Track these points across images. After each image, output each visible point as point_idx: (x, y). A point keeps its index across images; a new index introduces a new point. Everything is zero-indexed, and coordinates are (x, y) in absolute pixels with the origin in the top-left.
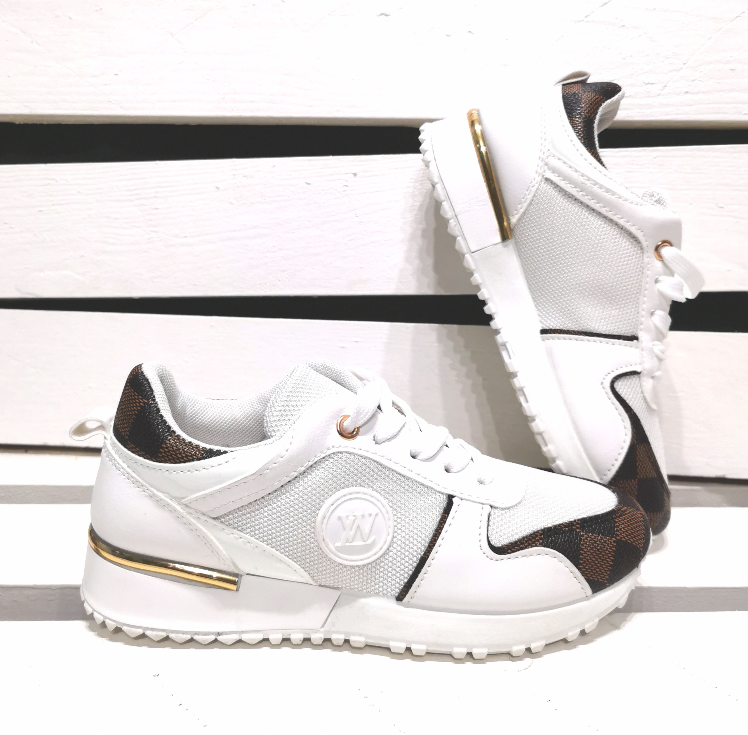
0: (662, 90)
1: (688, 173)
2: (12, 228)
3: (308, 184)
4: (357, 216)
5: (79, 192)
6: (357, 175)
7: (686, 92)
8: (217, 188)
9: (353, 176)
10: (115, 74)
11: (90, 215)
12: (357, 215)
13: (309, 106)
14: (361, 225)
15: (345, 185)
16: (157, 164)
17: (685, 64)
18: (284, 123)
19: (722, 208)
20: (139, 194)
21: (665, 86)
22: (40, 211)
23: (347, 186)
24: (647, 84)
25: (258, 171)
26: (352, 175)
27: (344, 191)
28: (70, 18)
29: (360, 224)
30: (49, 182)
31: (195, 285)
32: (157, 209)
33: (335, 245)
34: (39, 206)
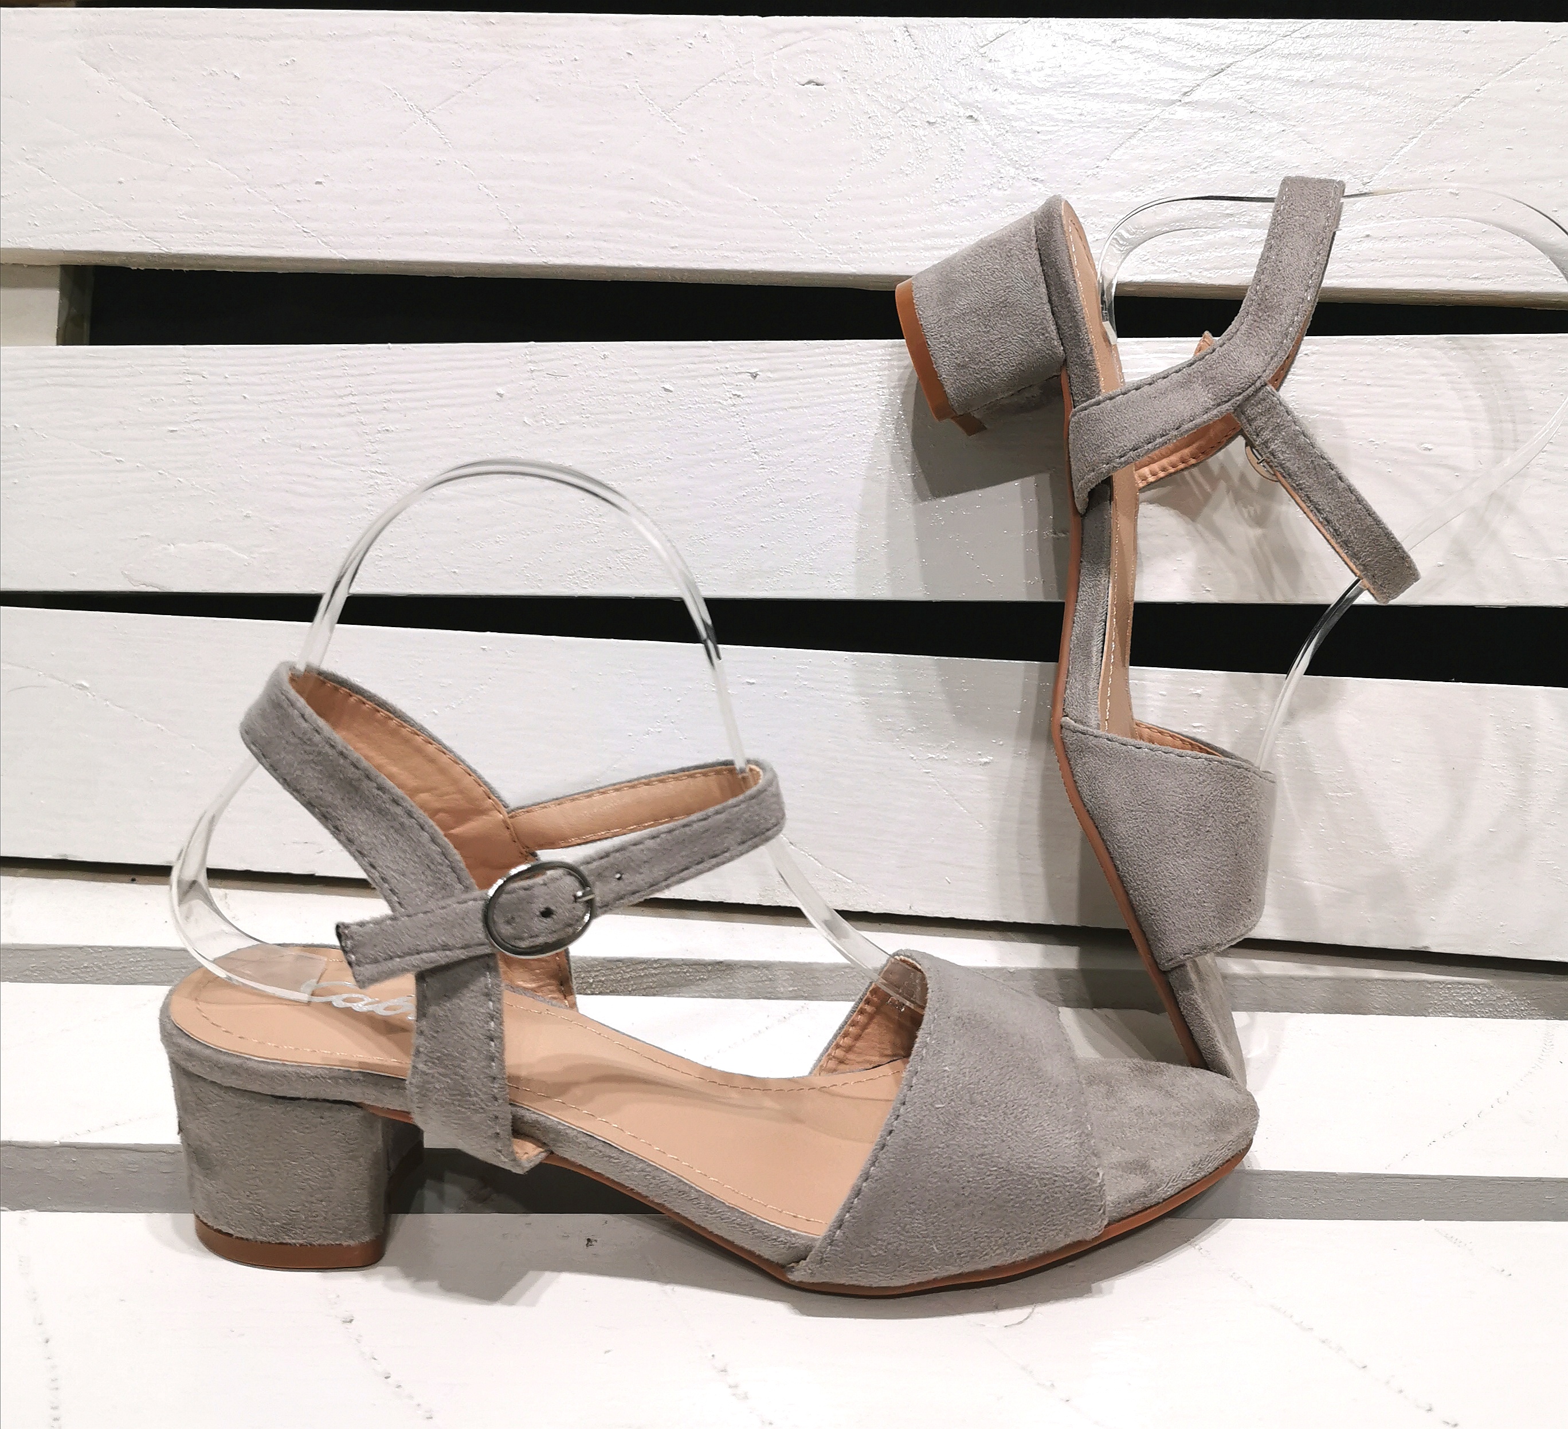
1: (1368, 385)
2: (118, 461)
3: (666, 390)
4: (755, 453)
5: (245, 397)
6: (758, 377)
7: (1368, 236)
8: (498, 394)
9: (750, 378)
10: (318, 183)
11: (263, 440)
12: (756, 450)
13: (673, 248)
14: (764, 468)
15: (735, 395)
16: (389, 348)
17: (1364, 184)
18: (625, 277)
19: (1430, 450)
20: (352, 403)
22: (172, 431)
23: (739, 396)
25: (575, 365)
26: (748, 377)
27: (734, 405)
28: (236, 77)
29: (762, 466)
30: (190, 378)
31: (455, 572)
32: (387, 430)
33: (715, 505)
34: (170, 423)
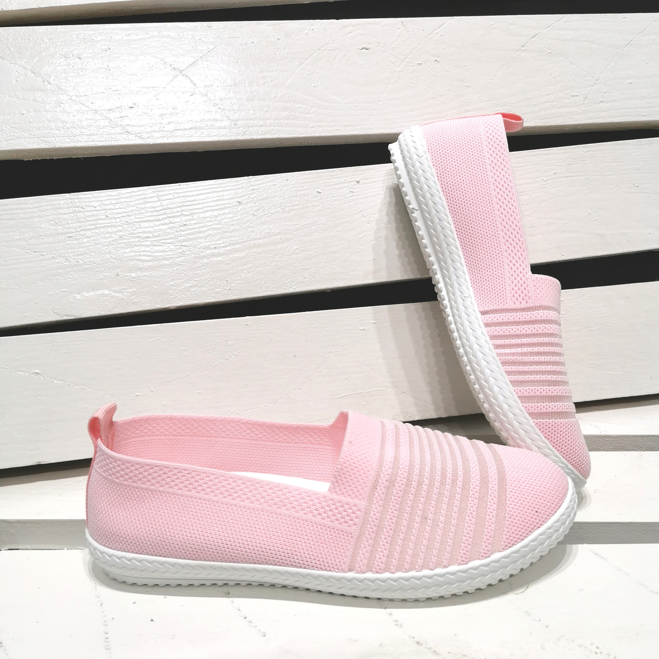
0: (584, 100)
1: (611, 162)
2: (42, 255)
3: (318, 192)
4: (364, 217)
6: (360, 183)
7: (602, 101)
9: (356, 183)
10: (132, 108)
13: (312, 127)
17: (597, 80)
19: (638, 187)
21: (586, 98)
23: (352, 192)
24: (573, 96)
25: (274, 185)
27: (351, 196)
29: (368, 223)
30: (76, 209)
33: (349, 243)
34: (68, 233)
